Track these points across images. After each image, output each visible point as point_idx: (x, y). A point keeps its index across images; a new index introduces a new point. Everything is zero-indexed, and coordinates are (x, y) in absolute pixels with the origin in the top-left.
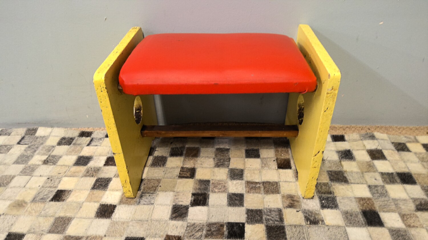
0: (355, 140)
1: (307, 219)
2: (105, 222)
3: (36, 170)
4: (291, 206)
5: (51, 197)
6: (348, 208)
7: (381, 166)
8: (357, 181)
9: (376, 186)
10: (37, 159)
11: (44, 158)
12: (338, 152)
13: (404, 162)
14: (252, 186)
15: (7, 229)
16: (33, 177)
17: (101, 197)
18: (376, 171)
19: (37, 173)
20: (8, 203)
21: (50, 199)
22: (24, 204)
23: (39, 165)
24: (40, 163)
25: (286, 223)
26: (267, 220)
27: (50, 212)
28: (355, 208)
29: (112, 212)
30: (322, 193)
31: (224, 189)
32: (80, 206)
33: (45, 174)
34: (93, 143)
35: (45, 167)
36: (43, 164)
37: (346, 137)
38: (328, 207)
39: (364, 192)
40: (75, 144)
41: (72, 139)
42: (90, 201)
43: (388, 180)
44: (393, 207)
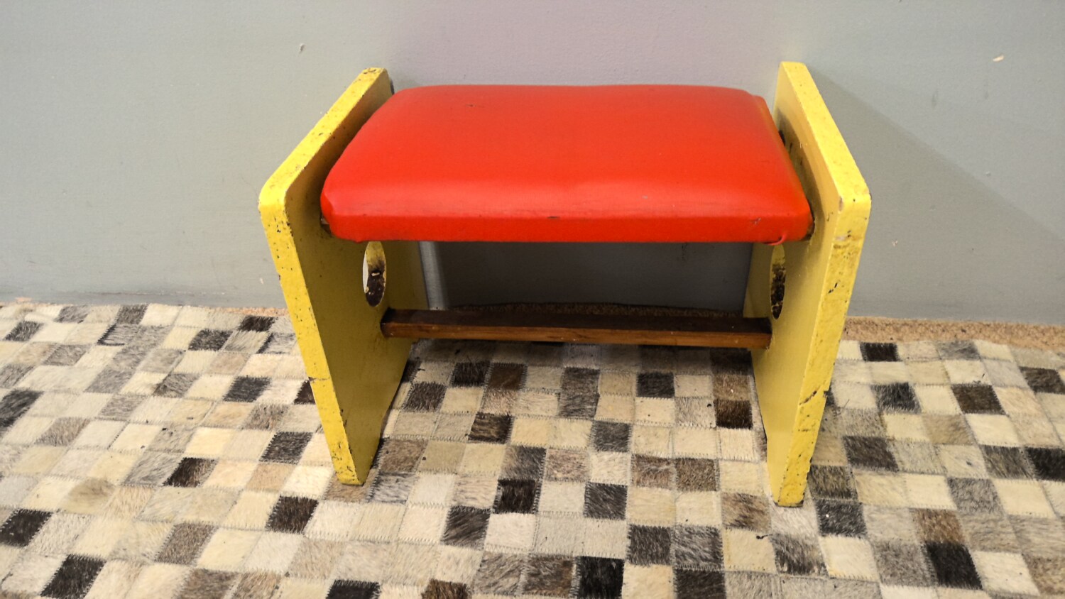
0: (924, 360)
1: (782, 558)
2: (288, 540)
3: (137, 409)
4: (744, 523)
5: (169, 475)
6: (889, 536)
7: (987, 428)
8: (920, 465)
9: (969, 482)
10: (142, 380)
11: (158, 378)
12: (877, 388)
13: (1050, 421)
14: (649, 468)
15: (64, 547)
16: (129, 427)
17: (284, 480)
18: (972, 441)
19: (139, 414)
20: (71, 484)
21: (165, 479)
22: (105, 490)
23: (144, 396)
24: (149, 391)
25: (728, 566)
26: (681, 556)
27: (163, 512)
28: (910, 535)
29: (307, 517)
30: (826, 493)
31: (577, 471)
32: (233, 499)
33: (158, 419)
34: (273, 347)
35: (157, 401)
36: (153, 395)
37: (901, 351)
38: (838, 531)
39: (936, 496)
40: (229, 348)
41: (224, 335)
42: (257, 490)
43: (1002, 466)
44: (1010, 538)
